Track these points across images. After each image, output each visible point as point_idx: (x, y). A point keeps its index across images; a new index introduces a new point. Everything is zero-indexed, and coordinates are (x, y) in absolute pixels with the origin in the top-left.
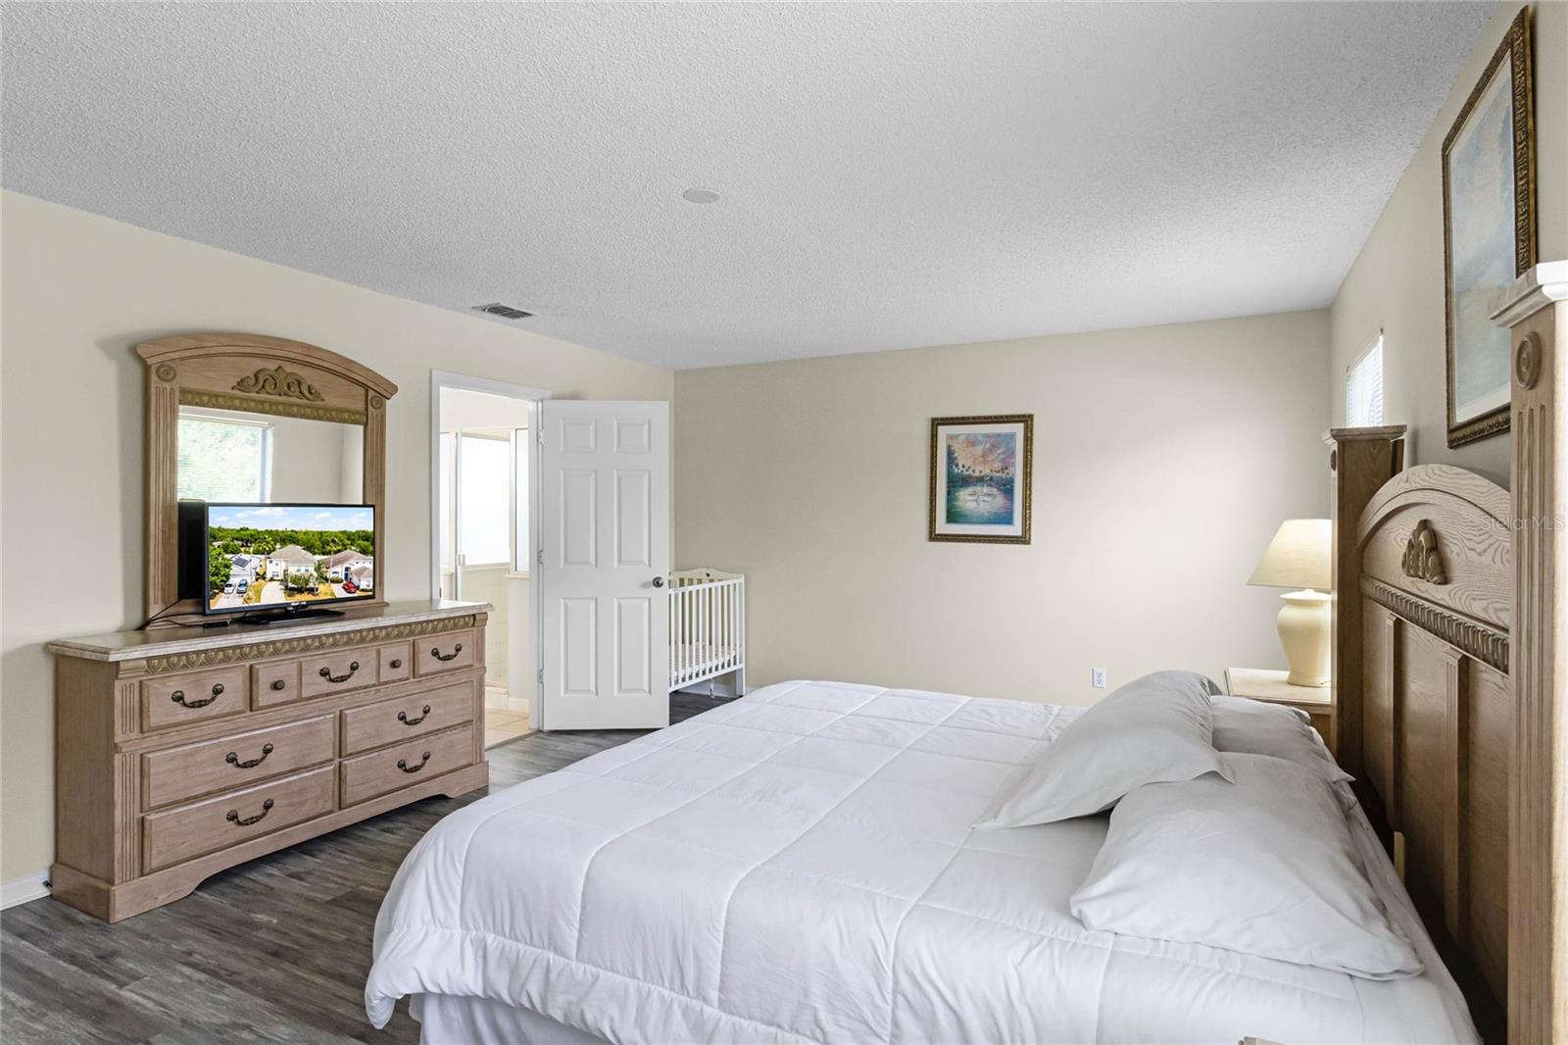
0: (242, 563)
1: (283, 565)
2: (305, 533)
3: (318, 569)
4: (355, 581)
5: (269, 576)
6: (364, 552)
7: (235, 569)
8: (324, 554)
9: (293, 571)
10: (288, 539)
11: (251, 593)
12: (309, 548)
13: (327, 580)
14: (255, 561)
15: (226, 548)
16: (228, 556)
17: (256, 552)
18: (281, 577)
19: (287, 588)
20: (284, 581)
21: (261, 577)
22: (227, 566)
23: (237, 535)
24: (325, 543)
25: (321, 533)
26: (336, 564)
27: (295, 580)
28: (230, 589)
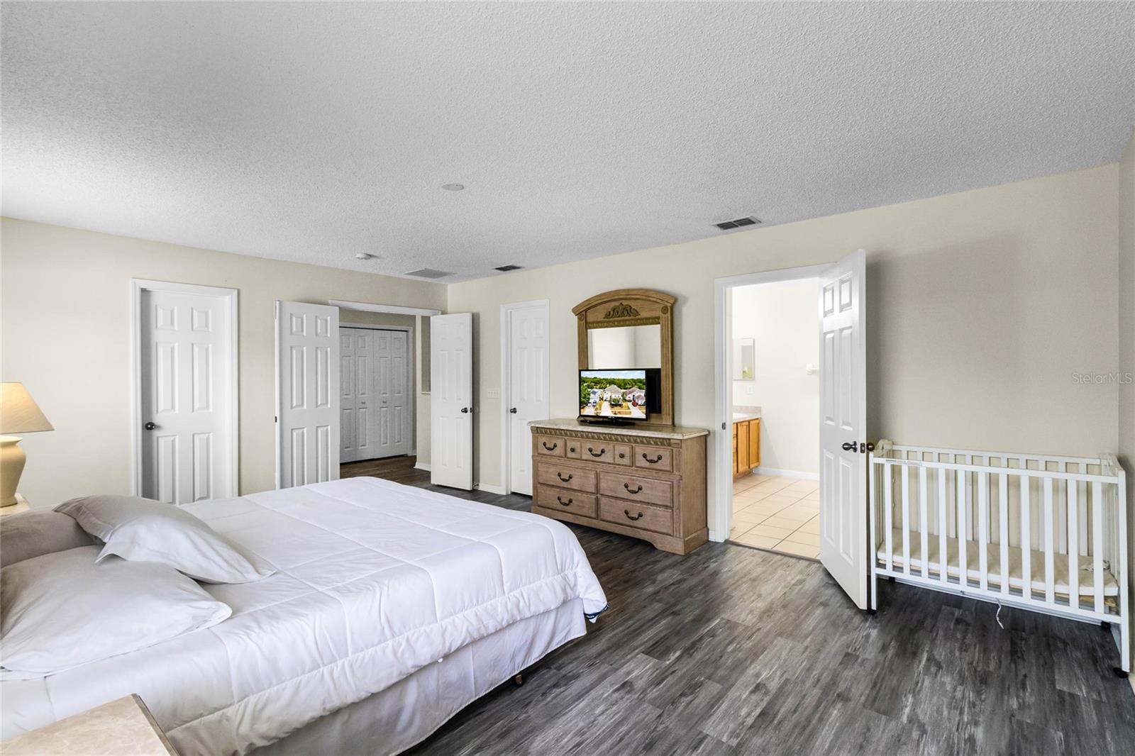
0: (594, 393)
1: (610, 394)
2: (618, 380)
3: (623, 396)
4: (636, 401)
5: (604, 399)
6: (640, 388)
7: (592, 395)
8: (625, 389)
9: (613, 397)
10: (612, 382)
11: (598, 406)
12: (620, 386)
13: (626, 400)
14: (599, 392)
15: (589, 387)
16: (589, 390)
17: (600, 388)
18: (609, 399)
19: (611, 404)
20: (610, 401)
21: (601, 399)
22: (589, 394)
23: (592, 380)
24: (625, 384)
25: (624, 380)
26: (629, 394)
27: (614, 400)
28: (589, 405)
